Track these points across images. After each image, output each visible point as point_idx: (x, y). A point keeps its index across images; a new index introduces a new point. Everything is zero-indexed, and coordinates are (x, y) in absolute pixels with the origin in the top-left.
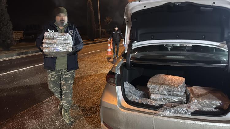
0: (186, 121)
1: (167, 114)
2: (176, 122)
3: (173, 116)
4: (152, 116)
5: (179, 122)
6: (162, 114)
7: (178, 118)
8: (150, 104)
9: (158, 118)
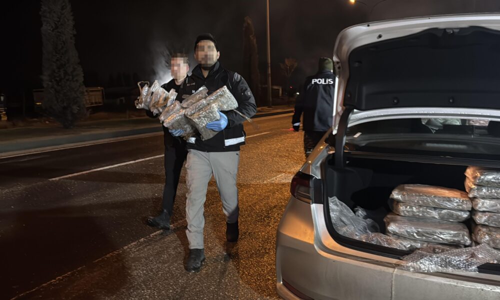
0: (466, 283)
1: (422, 266)
2: (445, 284)
3: (438, 272)
4: (390, 270)
5: (450, 285)
6: (413, 268)
7: (447, 277)
8: (386, 246)
9: (404, 274)
